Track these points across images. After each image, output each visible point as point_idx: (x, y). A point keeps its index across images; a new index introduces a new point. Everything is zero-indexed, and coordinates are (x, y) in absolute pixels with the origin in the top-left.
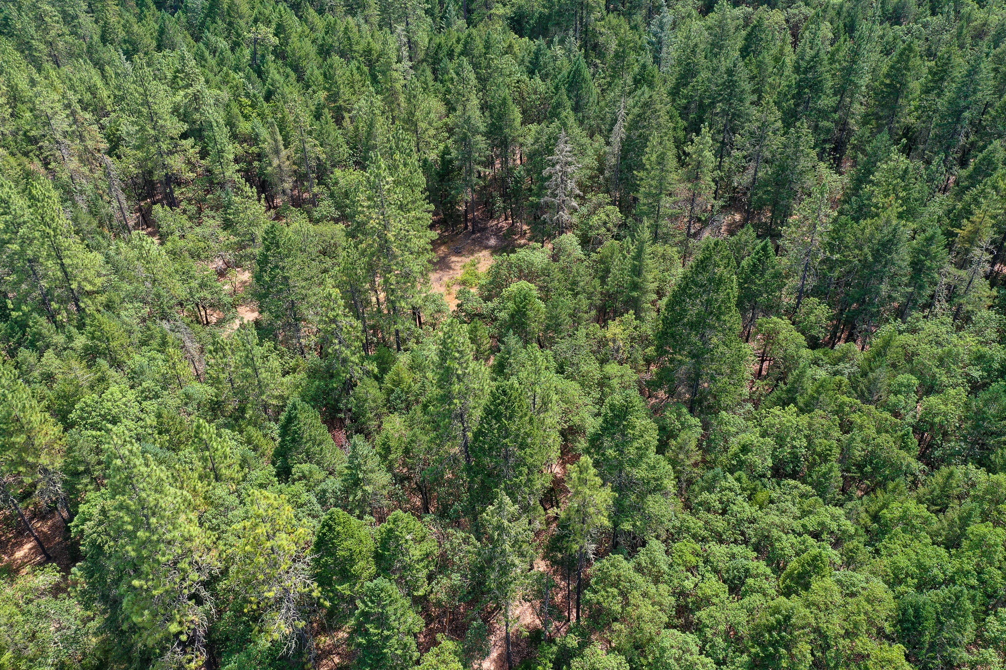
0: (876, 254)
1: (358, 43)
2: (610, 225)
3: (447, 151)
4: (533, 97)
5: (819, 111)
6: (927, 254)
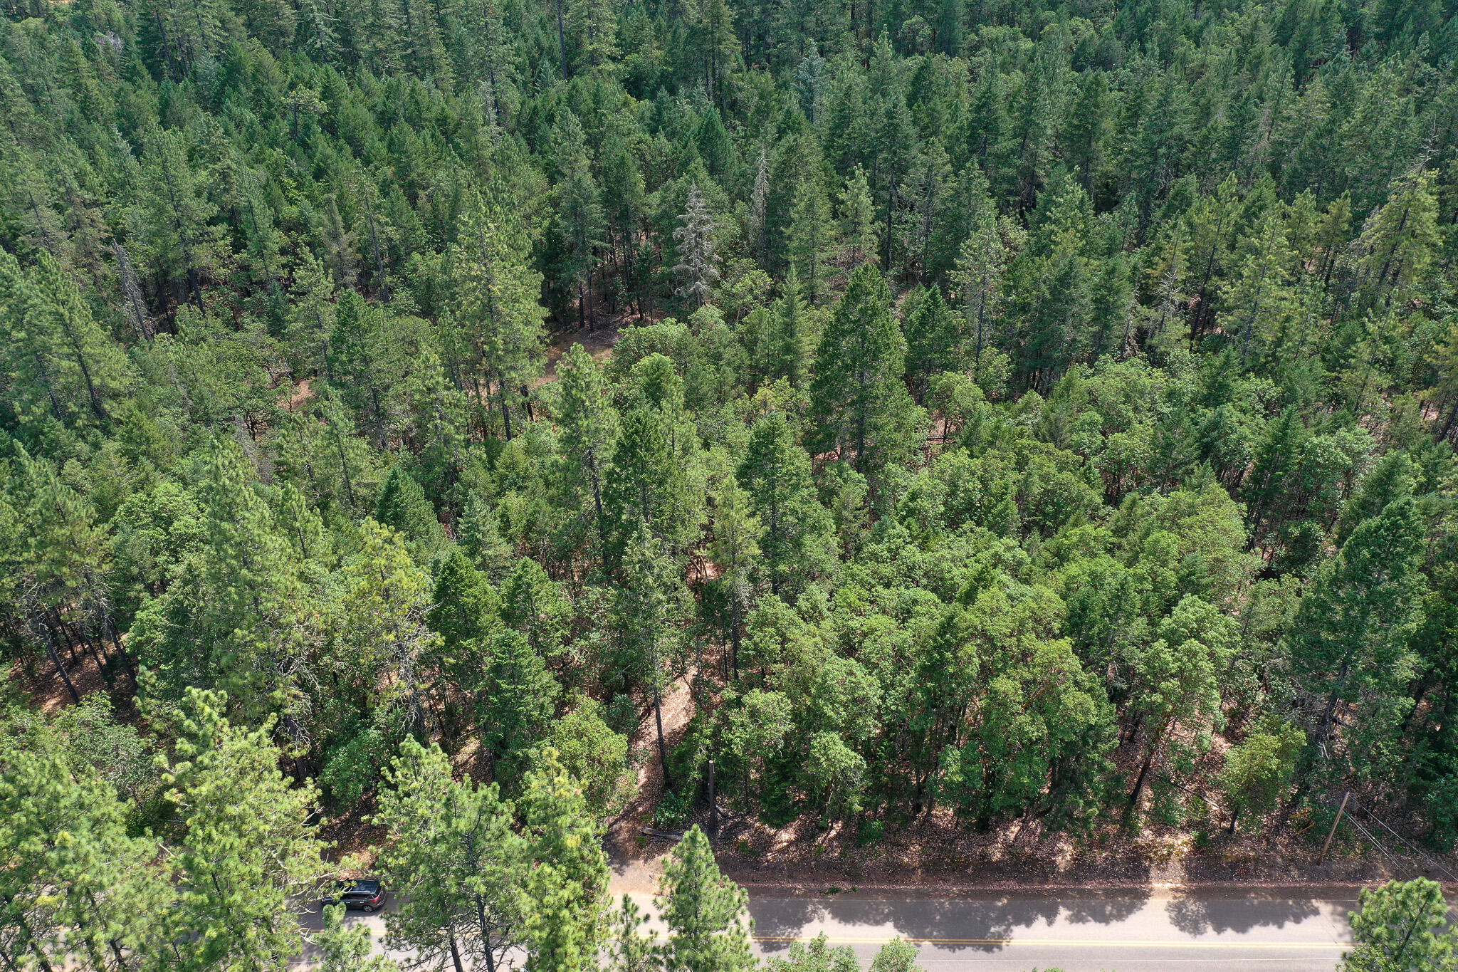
0: (1053, 290)
1: (428, 109)
2: (758, 292)
3: (554, 224)
4: (659, 159)
5: (997, 156)
6: (1110, 290)
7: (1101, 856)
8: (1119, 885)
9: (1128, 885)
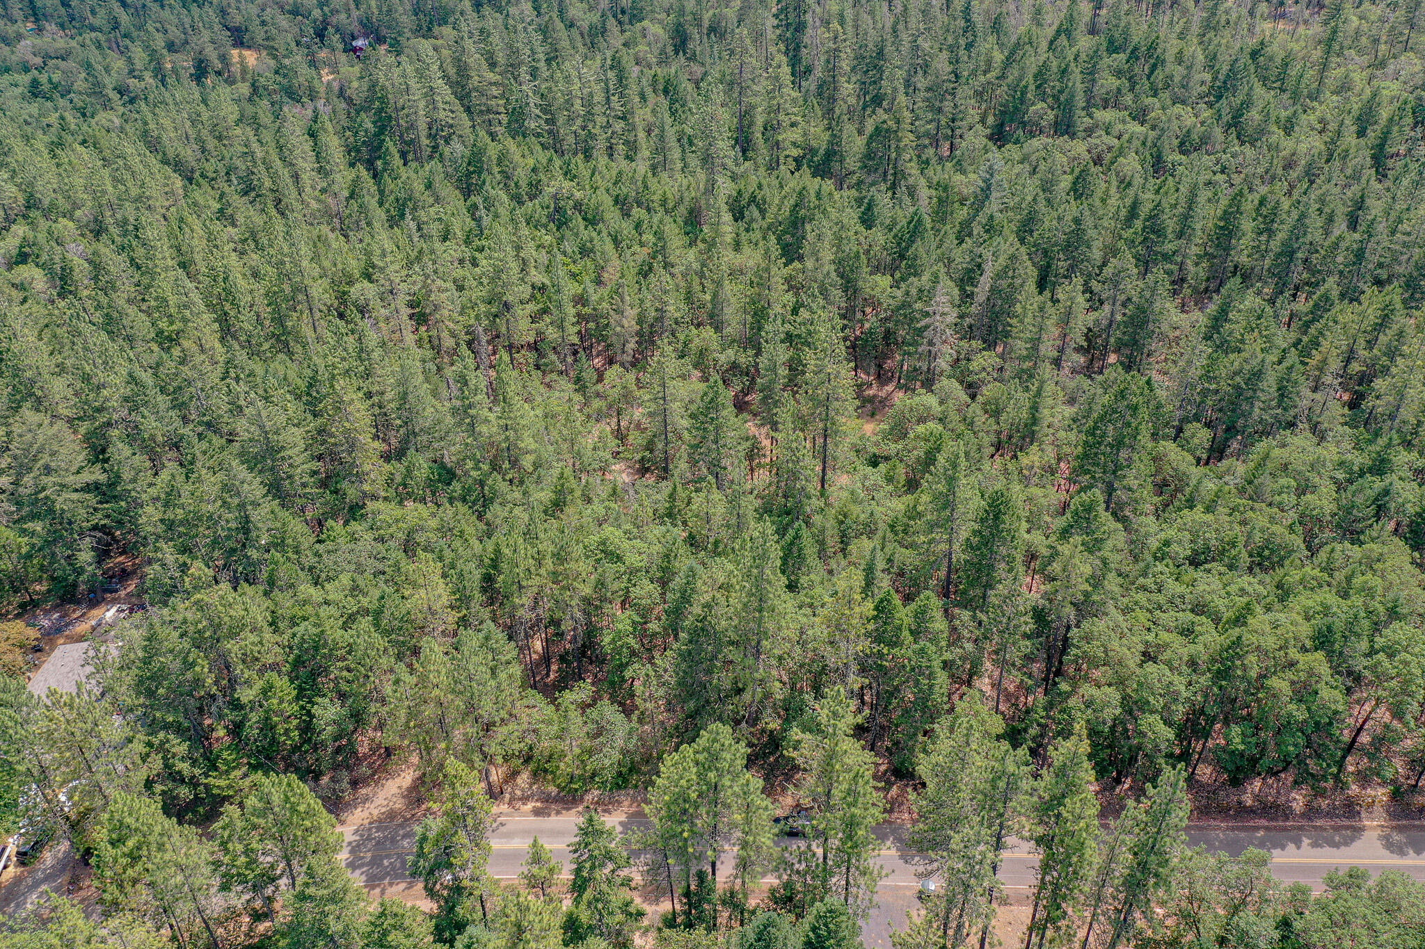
0: (1248, 383)
6: (1289, 381)
7: (1324, 803)
8: (1340, 823)
9: (1346, 822)
